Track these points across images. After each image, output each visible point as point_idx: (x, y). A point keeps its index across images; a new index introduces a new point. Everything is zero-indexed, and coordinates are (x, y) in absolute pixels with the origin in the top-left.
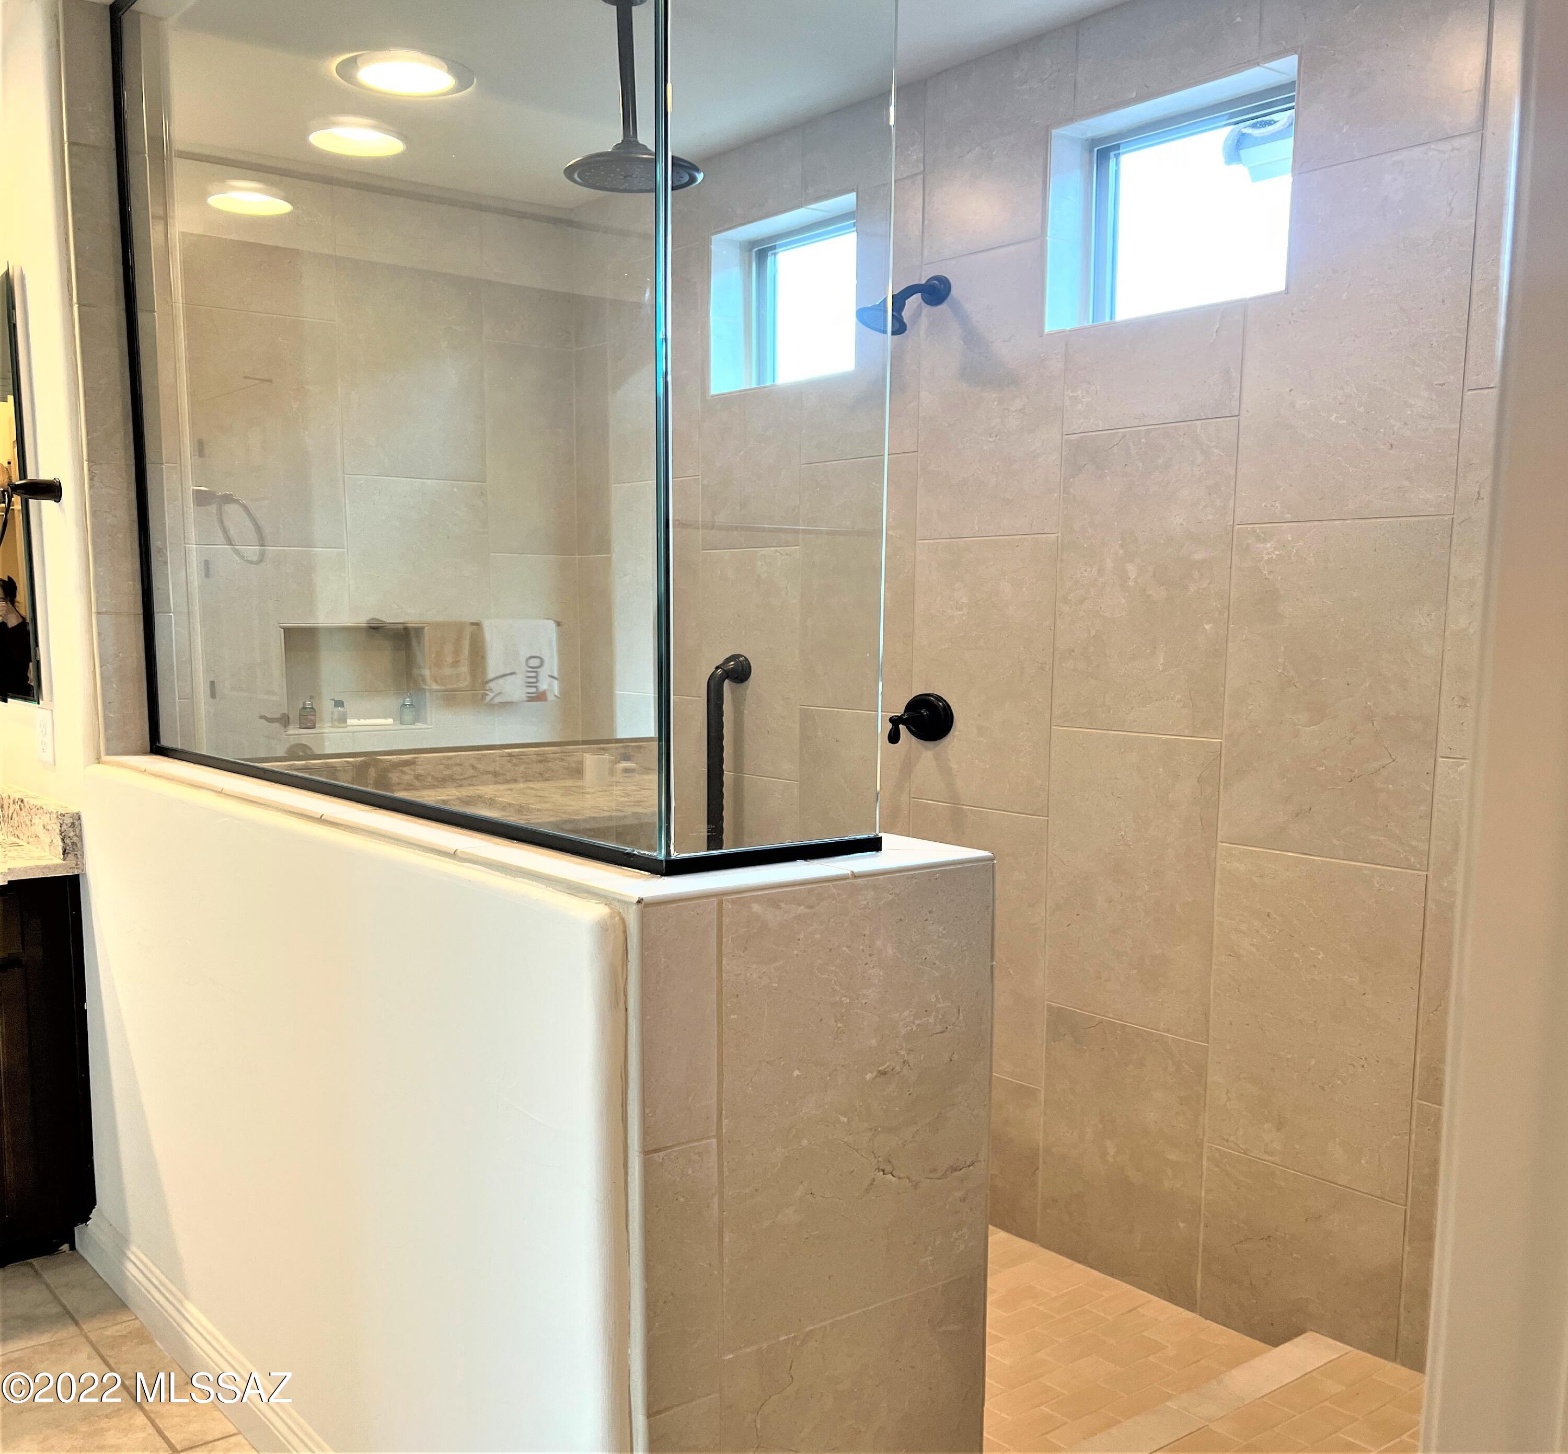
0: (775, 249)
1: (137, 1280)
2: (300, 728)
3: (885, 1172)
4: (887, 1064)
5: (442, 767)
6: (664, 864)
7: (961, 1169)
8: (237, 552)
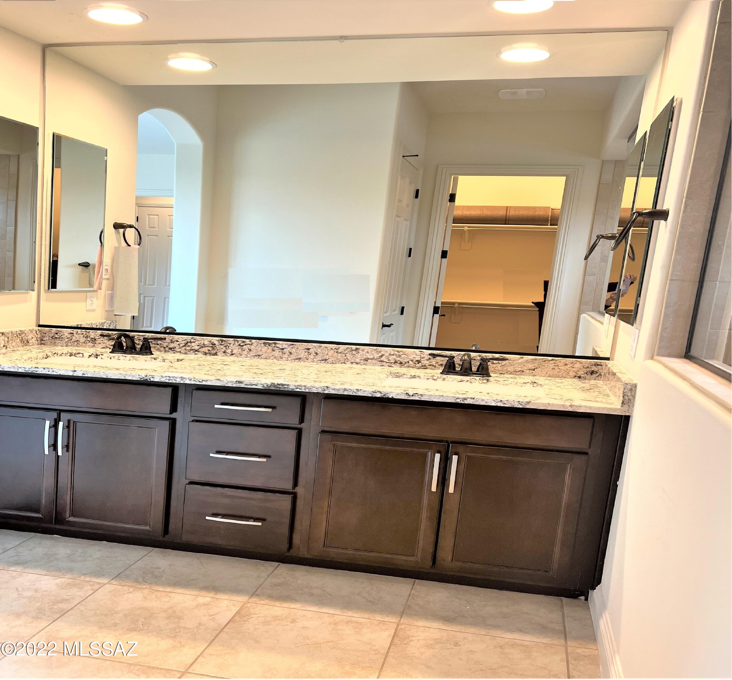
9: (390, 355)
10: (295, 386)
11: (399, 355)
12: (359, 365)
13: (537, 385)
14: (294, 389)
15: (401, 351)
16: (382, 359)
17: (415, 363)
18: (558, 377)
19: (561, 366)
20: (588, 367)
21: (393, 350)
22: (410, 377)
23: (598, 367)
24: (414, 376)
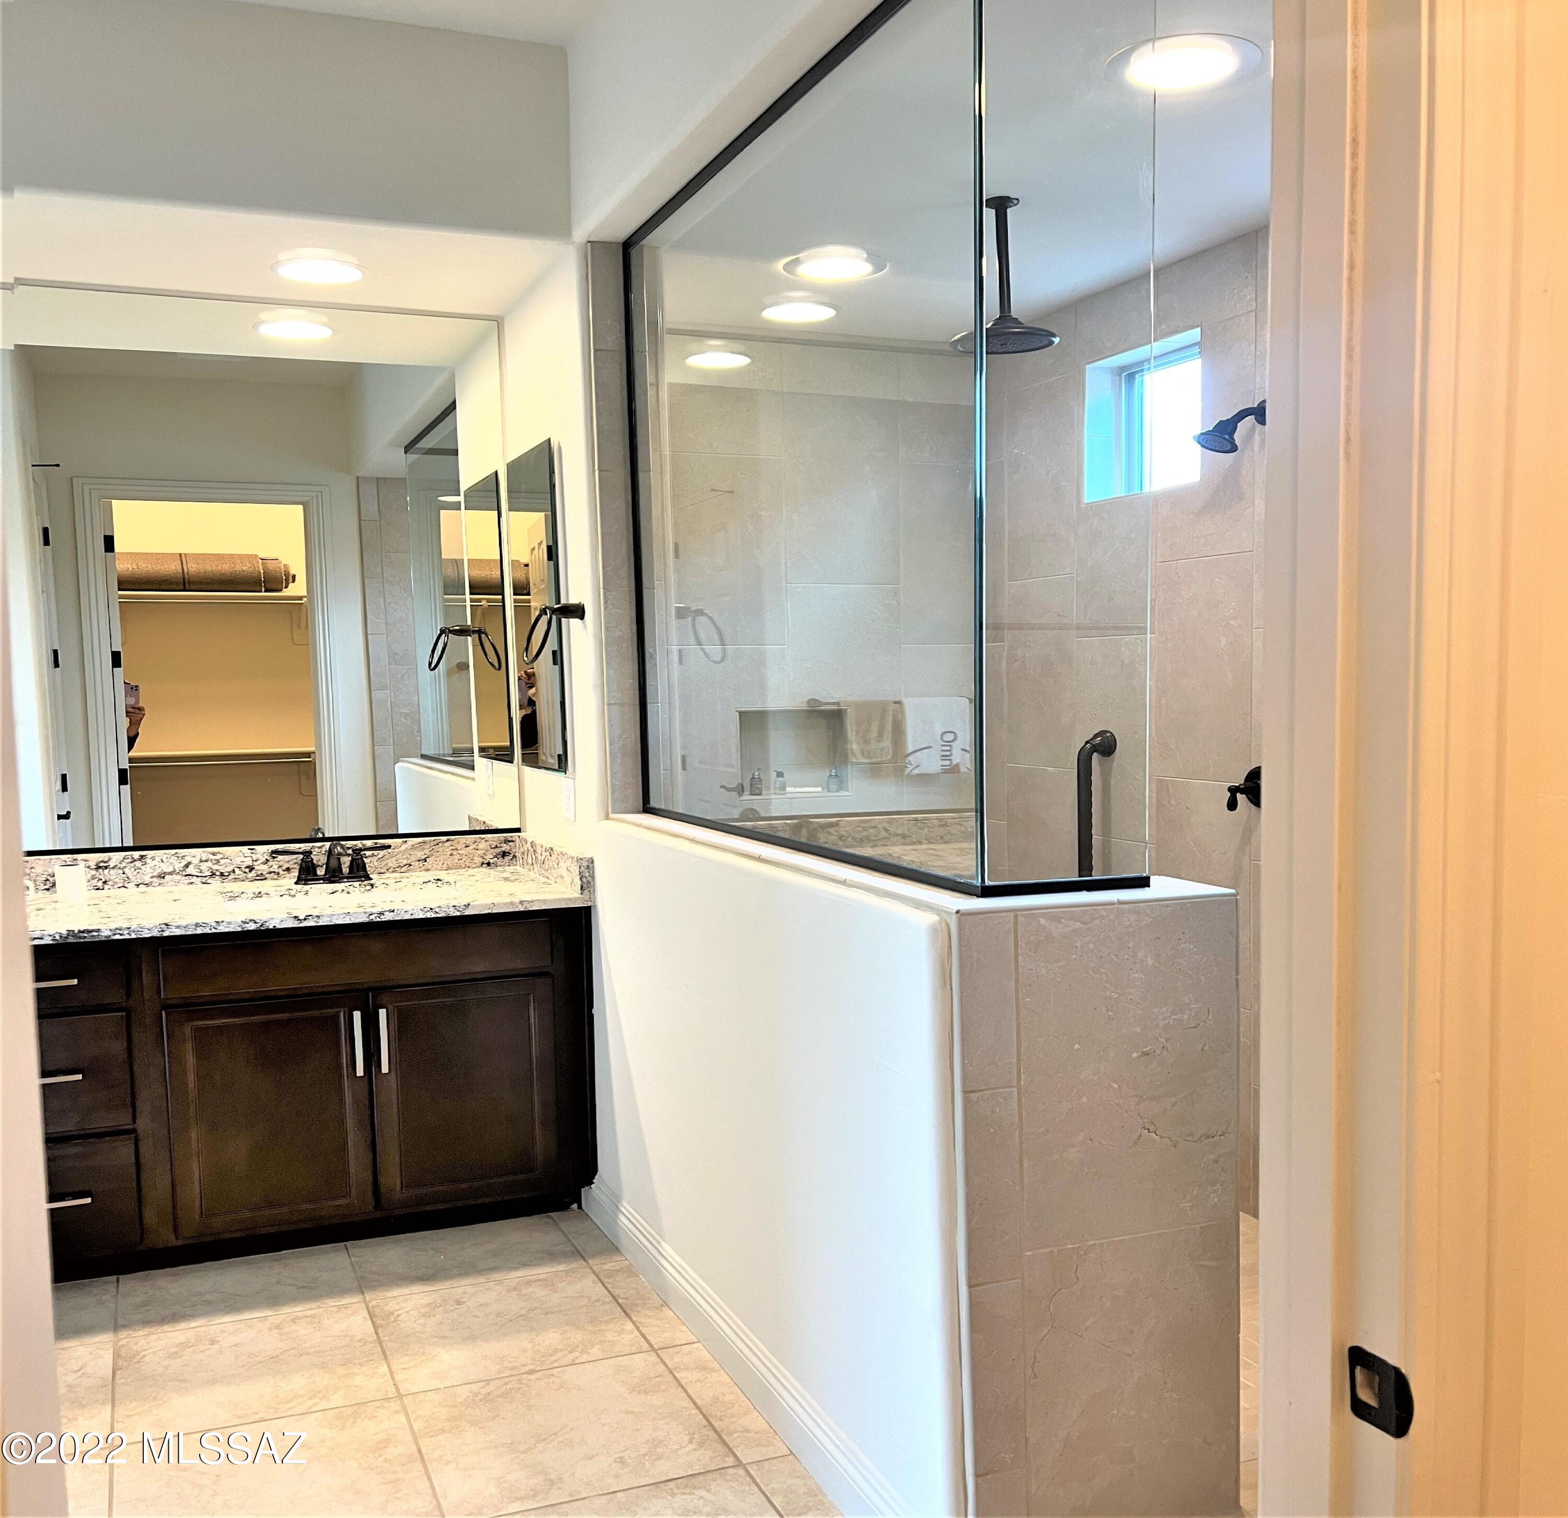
0: (1143, 371)
1: (627, 1228)
2: (751, 795)
3: (1150, 1131)
4: (1149, 1047)
5: (860, 829)
6: (980, 888)
7: (1213, 1137)
8: (703, 650)
9: (201, 861)
10: (111, 930)
11: (216, 860)
12: (150, 888)
13: (443, 884)
14: (110, 936)
15: (219, 853)
16: (189, 871)
17: (245, 873)
18: (461, 867)
19: (461, 849)
20: (496, 847)
21: (204, 852)
22: (253, 895)
23: (510, 844)
24: (260, 893)
